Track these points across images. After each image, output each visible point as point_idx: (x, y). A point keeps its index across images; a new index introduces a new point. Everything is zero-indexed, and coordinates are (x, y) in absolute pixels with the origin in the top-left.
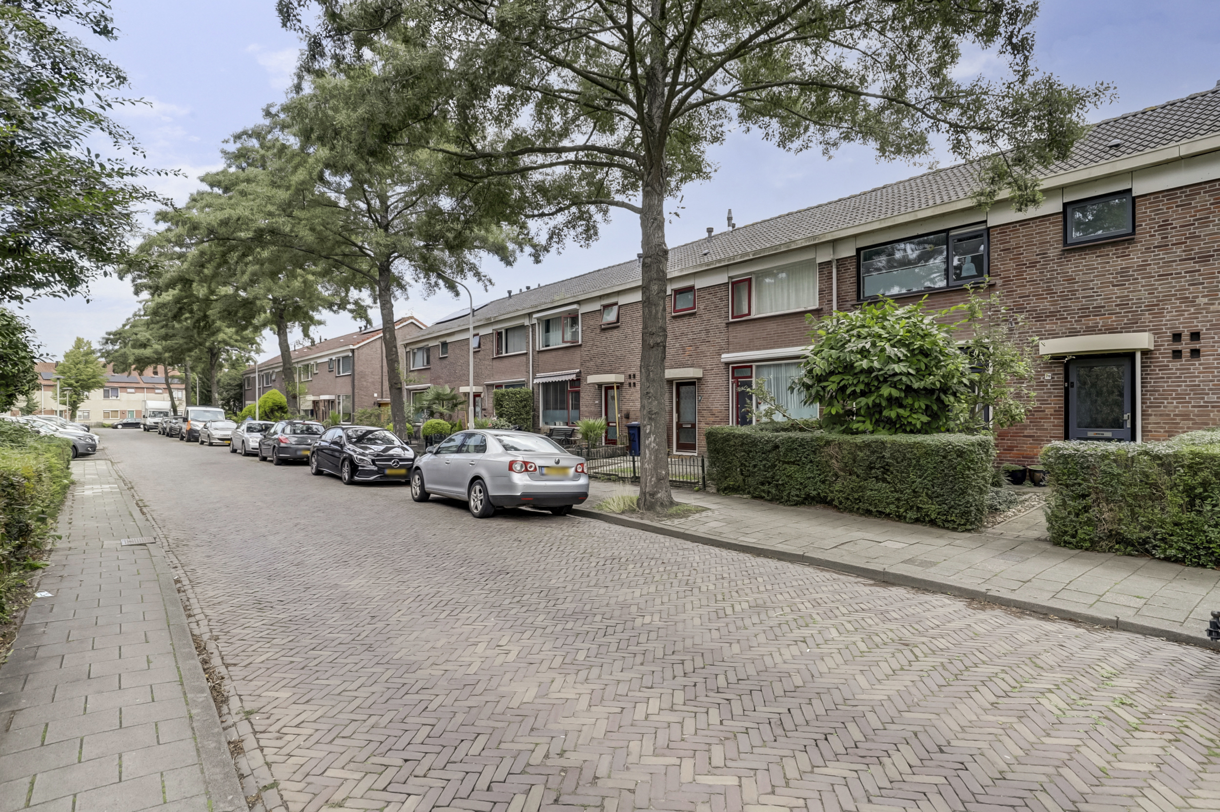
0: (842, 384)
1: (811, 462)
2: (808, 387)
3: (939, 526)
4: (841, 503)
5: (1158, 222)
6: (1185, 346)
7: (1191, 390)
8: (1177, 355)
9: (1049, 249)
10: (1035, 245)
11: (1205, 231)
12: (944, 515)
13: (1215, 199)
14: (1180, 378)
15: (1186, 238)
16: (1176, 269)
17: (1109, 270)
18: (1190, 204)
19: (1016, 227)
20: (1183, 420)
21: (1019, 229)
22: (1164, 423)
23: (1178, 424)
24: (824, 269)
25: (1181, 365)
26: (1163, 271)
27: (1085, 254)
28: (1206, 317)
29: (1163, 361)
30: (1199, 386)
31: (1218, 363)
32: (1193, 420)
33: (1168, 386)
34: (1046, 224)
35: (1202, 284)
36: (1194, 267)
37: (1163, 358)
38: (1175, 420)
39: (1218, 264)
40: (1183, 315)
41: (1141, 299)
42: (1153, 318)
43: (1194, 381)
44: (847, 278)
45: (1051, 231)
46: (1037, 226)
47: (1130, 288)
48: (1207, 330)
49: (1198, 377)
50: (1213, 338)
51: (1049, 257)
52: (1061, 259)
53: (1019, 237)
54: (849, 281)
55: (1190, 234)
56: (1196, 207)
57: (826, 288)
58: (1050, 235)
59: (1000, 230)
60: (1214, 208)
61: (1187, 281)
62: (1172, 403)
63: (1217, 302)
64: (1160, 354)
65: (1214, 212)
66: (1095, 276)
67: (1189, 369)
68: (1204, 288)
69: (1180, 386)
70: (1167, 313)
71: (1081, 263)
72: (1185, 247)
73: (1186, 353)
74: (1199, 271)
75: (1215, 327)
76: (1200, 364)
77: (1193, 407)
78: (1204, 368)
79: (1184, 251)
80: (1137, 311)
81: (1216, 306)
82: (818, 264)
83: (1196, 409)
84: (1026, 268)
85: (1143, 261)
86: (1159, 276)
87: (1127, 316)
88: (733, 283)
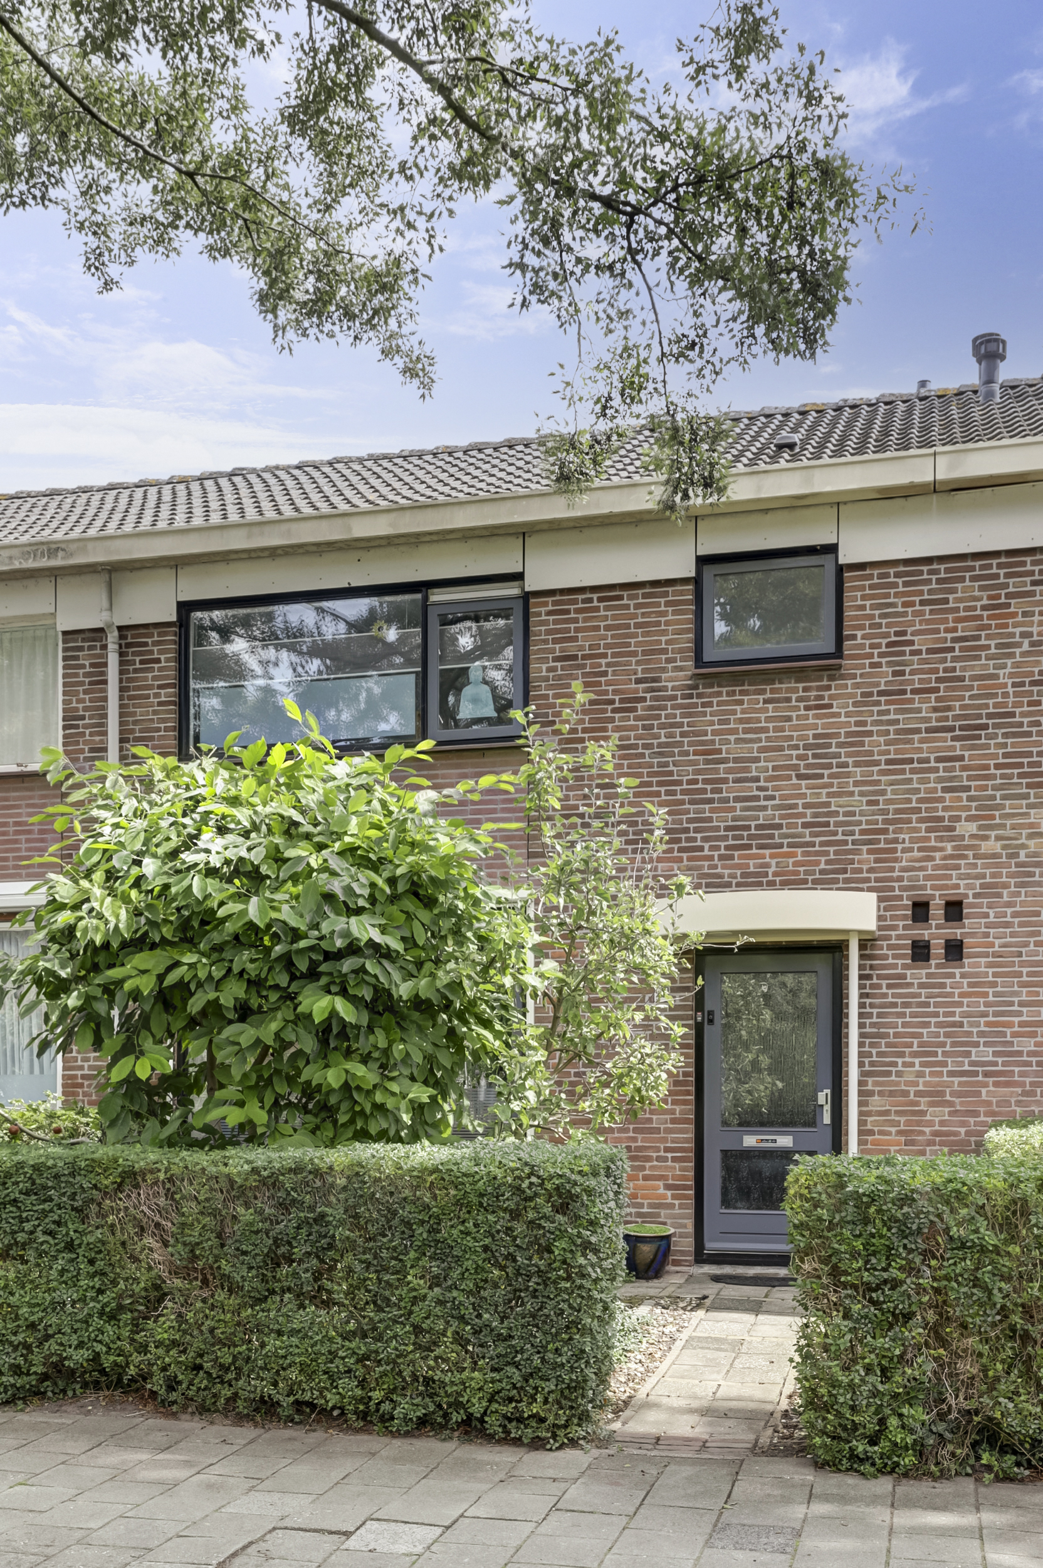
0: (171, 979)
1: (70, 1246)
2: (55, 988)
3: (490, 1438)
4: (172, 1385)
5: (887, 635)
6: (936, 932)
7: (947, 1035)
8: (920, 952)
9: (664, 670)
10: (634, 654)
11: (972, 667)
12: (511, 1400)
13: (990, 598)
14: (927, 1005)
15: (938, 680)
16: (920, 750)
17: (791, 738)
18: (946, 601)
19: (591, 600)
20: (932, 1104)
21: (597, 609)
22: (897, 1113)
23: (923, 1113)
24: (81, 649)
25: (929, 976)
26: (897, 752)
27: (742, 693)
28: (975, 866)
29: (895, 966)
30: (961, 1025)
31: (995, 975)
32: (950, 1104)
33: (904, 1025)
34: (658, 605)
35: (968, 789)
36: (953, 748)
37: (895, 957)
38: (917, 1104)
39: (995, 746)
40: (933, 859)
41: (853, 814)
42: (876, 861)
43: (953, 1014)
44: (150, 687)
45: (667, 623)
46: (638, 606)
47: (831, 785)
48: (976, 896)
49: (960, 1004)
50: (987, 916)
51: (665, 689)
52: (691, 696)
53: (598, 628)
54: (157, 695)
55: (945, 670)
56: (957, 610)
57: (85, 709)
58: (664, 633)
59: (555, 603)
60: (989, 617)
61: (940, 780)
62: (912, 1065)
63: (993, 834)
64: (890, 947)
65: (989, 627)
66: (762, 750)
67: (943, 985)
68: (970, 799)
69: (926, 1025)
70: (904, 851)
71: (734, 712)
72: (938, 700)
73: (938, 950)
74: (961, 758)
75: (990, 891)
76: (963, 976)
77: (951, 1074)
78: (970, 985)
79: (935, 710)
80: (846, 843)
81: (991, 842)
82: (65, 633)
83: (956, 1080)
84: (614, 711)
85: (857, 724)
86: (889, 762)
87: (827, 853)
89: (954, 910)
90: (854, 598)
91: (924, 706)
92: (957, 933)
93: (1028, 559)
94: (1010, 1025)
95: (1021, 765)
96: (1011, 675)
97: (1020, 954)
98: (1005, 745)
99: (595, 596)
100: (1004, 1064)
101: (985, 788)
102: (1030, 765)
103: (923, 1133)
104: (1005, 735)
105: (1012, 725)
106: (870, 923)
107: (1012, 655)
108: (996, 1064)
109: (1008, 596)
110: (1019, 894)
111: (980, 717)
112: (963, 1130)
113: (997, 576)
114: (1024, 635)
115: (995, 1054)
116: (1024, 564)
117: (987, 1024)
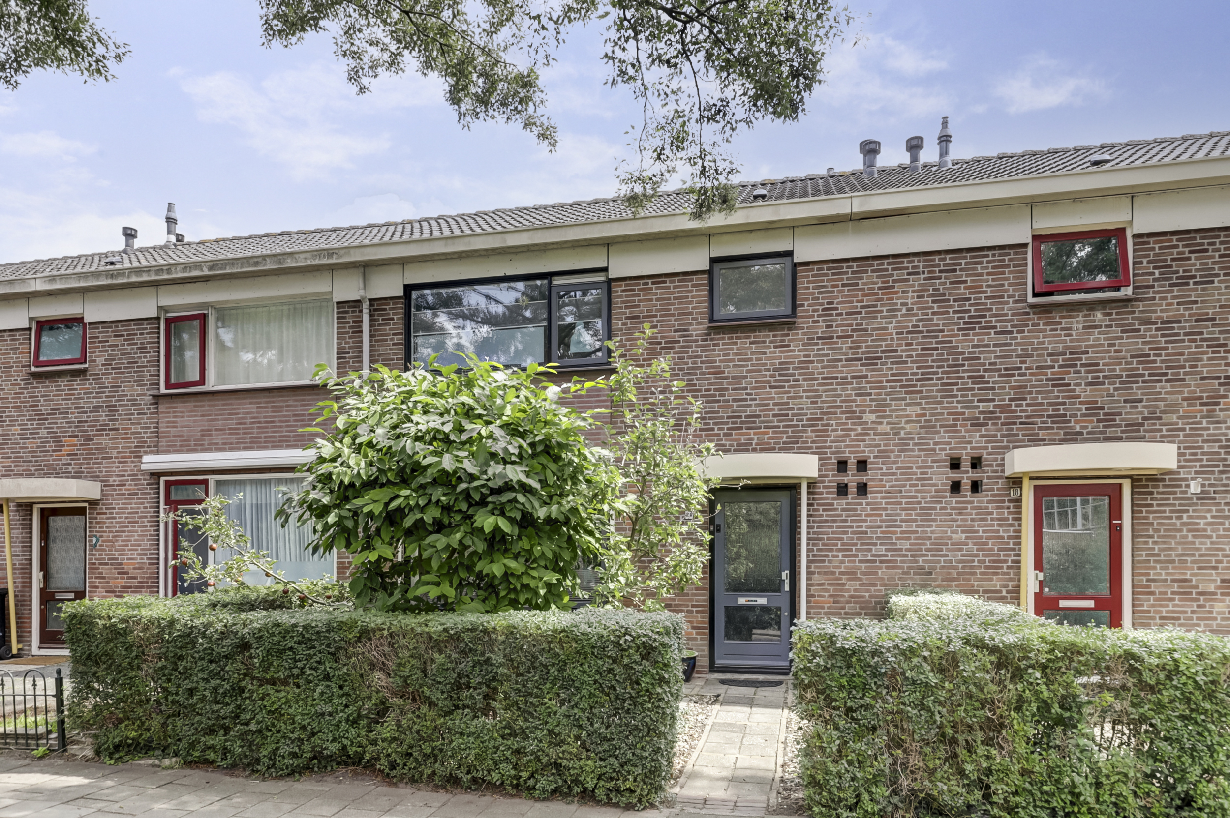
0: (394, 505)
1: (327, 678)
2: (321, 512)
3: (598, 803)
4: (393, 766)
5: (822, 304)
6: (851, 478)
7: (858, 539)
8: (842, 490)
9: (691, 324)
10: (673, 315)
11: (873, 323)
12: (612, 779)
13: (883, 282)
14: (846, 521)
15: (853, 331)
16: (842, 372)
17: (766, 364)
18: (857, 284)
19: (647, 284)
20: (849, 579)
21: (651, 289)
22: (829, 584)
23: (844, 585)
24: (347, 312)
25: (847, 504)
26: (828, 372)
27: (737, 338)
28: (874, 439)
29: (827, 498)
30: (866, 533)
31: (886, 504)
32: (860, 579)
33: (833, 533)
34: (687, 286)
35: (870, 394)
36: (861, 371)
37: (827, 493)
38: (841, 579)
39: (886, 369)
40: (849, 435)
41: (802, 409)
42: (817, 436)
43: (861, 527)
44: (388, 335)
45: (693, 297)
46: (675, 287)
47: (789, 392)
48: (875, 457)
49: (866, 521)
50: (881, 469)
51: (691, 336)
52: (706, 340)
53: (651, 300)
54: (392, 339)
55: (857, 325)
56: (864, 289)
57: (350, 348)
58: (691, 302)
59: (626, 285)
60: (883, 294)
61: (853, 389)
62: (838, 556)
63: (885, 421)
64: (824, 487)
65: (882, 299)
66: (748, 371)
67: (856, 510)
68: (871, 400)
69: (846, 533)
70: (833, 430)
71: (732, 349)
72: (852, 342)
73: (852, 489)
74: (866, 376)
75: (884, 454)
76: (867, 504)
77: (860, 561)
78: (872, 509)
79: (851, 348)
80: (798, 426)
81: (884, 426)
82: (338, 303)
83: (863, 565)
84: (662, 348)
85: (805, 356)
86: (823, 379)
87: (787, 432)
88: (169, 321)
89: (862, 465)
90: (803, 283)
91: (845, 346)
92: (865, 479)
93: (905, 260)
94: (895, 533)
95: (901, 380)
96: (896, 328)
97: (901, 492)
98: (892, 369)
99: (650, 281)
100: (892, 556)
101: (880, 394)
102: (907, 380)
103: (843, 596)
104: (892, 363)
105: (896, 357)
106: (815, 474)
107: (896, 316)
108: (886, 556)
109: (893, 281)
110: (900, 456)
111: (877, 352)
112: (867, 595)
113: (887, 270)
114: (903, 304)
115: (886, 550)
116: (902, 263)
117: (882, 532)
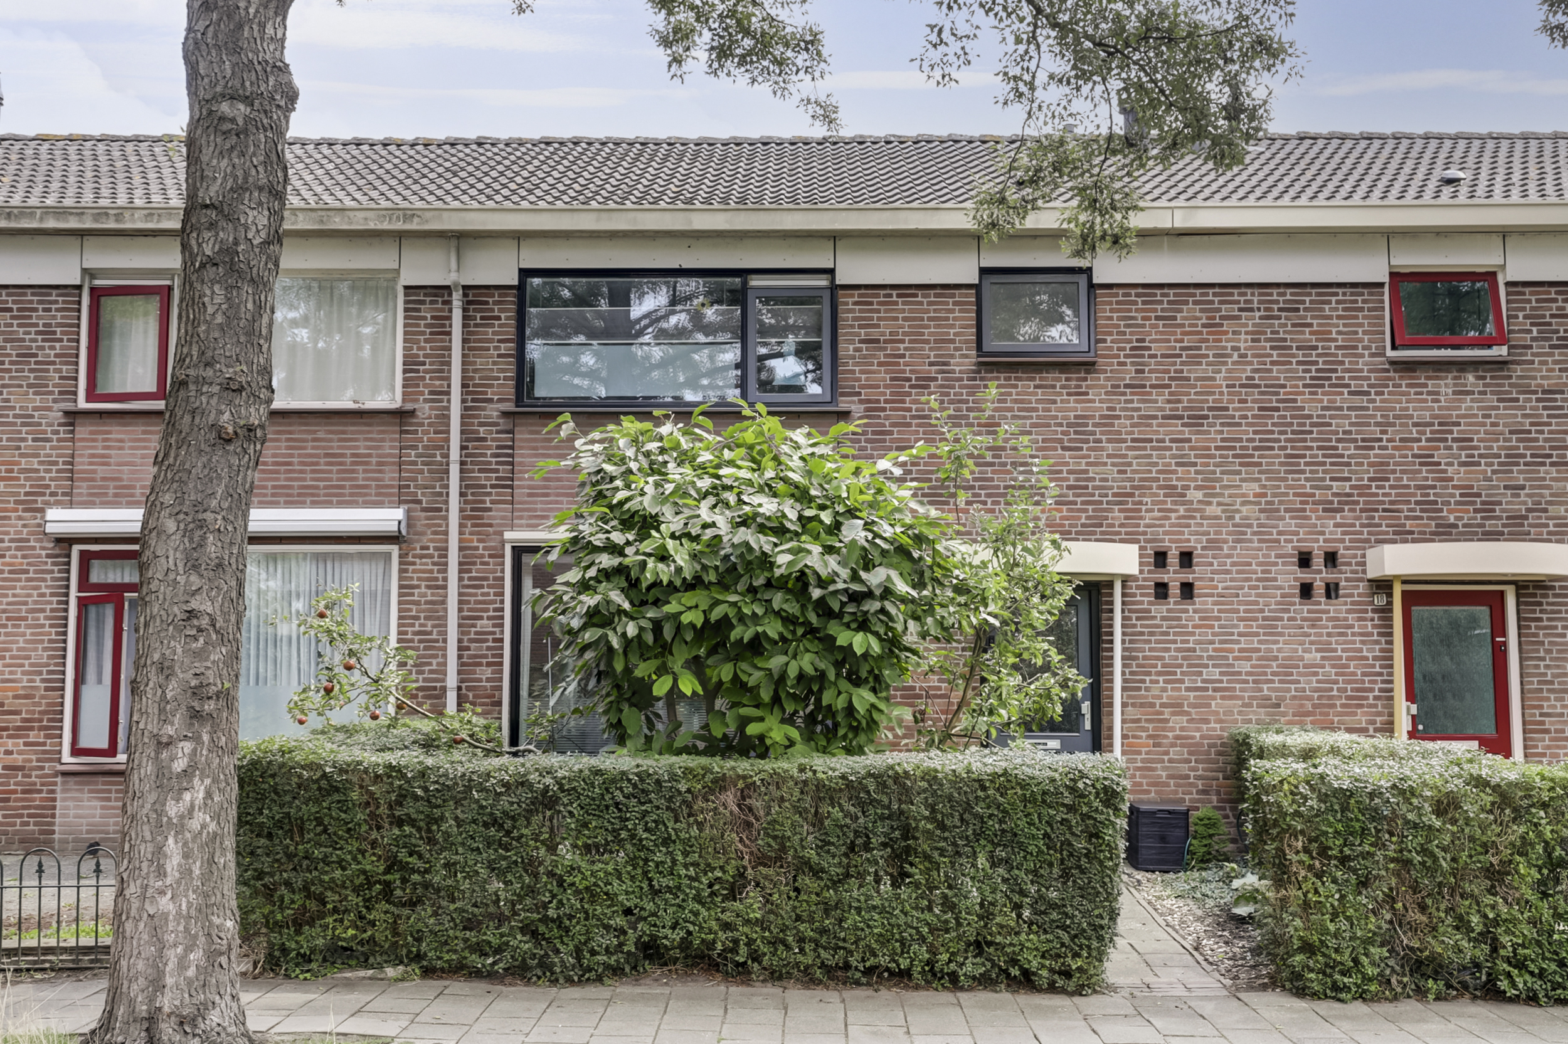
5: (1130, 341)
6: (1173, 576)
7: (1184, 658)
8: (1161, 590)
9: (952, 356)
10: (927, 342)
11: (1196, 371)
13: (1208, 318)
14: (1168, 634)
15: (1170, 379)
16: (1157, 433)
17: (1056, 417)
18: (1175, 318)
19: (891, 296)
20: (1174, 714)
21: (896, 303)
22: (1147, 721)
23: (1167, 721)
24: (423, 302)
25: (1168, 611)
26: (1140, 433)
27: (1016, 379)
28: (1202, 525)
29: (1142, 603)
30: (1194, 650)
31: (1219, 611)
32: (1188, 713)
33: (1151, 650)
34: (947, 303)
35: (1195, 464)
36: (1183, 432)
37: (1142, 595)
38: (1162, 713)
39: (1215, 432)
40: (1169, 518)
41: (1107, 480)
42: (1126, 518)
43: (1188, 642)
44: (491, 341)
45: (955, 319)
46: (930, 303)
47: (1089, 457)
48: (1203, 548)
49: (1193, 634)
50: (1212, 564)
51: (954, 372)
52: (975, 379)
53: (897, 319)
54: (496, 348)
55: (1176, 371)
56: (1183, 325)
57: (426, 356)
58: (952, 326)
59: (860, 296)
60: (1208, 333)
61: (1173, 457)
62: (1157, 682)
63: (1215, 500)
64: (1138, 587)
65: (1207, 340)
66: (1033, 425)
67: (1180, 619)
68: (1197, 472)
69: (1168, 650)
70: (1147, 511)
71: (1010, 394)
72: (1170, 394)
73: (1175, 590)
74: (1189, 441)
75: (1214, 544)
76: (1195, 611)
77: (1188, 689)
78: (1201, 619)
79: (1169, 401)
80: (1101, 503)
81: (1214, 507)
82: (406, 288)
83: (1192, 694)
84: (911, 387)
85: (1109, 409)
86: (1134, 440)
87: (1086, 511)
88: (97, 294)
89: (1186, 559)
90: (1104, 311)
91: (1161, 398)
92: (1190, 578)
93: (1236, 291)
94: (1231, 651)
95: (1234, 448)
96: (1225, 379)
97: (1237, 595)
98: (1222, 432)
99: (894, 293)
100: (1228, 681)
101: (1208, 465)
102: (1242, 448)
103: (1166, 737)
104: (1222, 424)
105: (1227, 417)
106: (1132, 569)
107: (1225, 363)
108: (1221, 681)
109: (1221, 318)
110: (1235, 548)
111: (1202, 409)
112: (1198, 734)
113: (1212, 302)
114: (1234, 349)
115: (1221, 673)
116: (1232, 294)
117: (1215, 650)
